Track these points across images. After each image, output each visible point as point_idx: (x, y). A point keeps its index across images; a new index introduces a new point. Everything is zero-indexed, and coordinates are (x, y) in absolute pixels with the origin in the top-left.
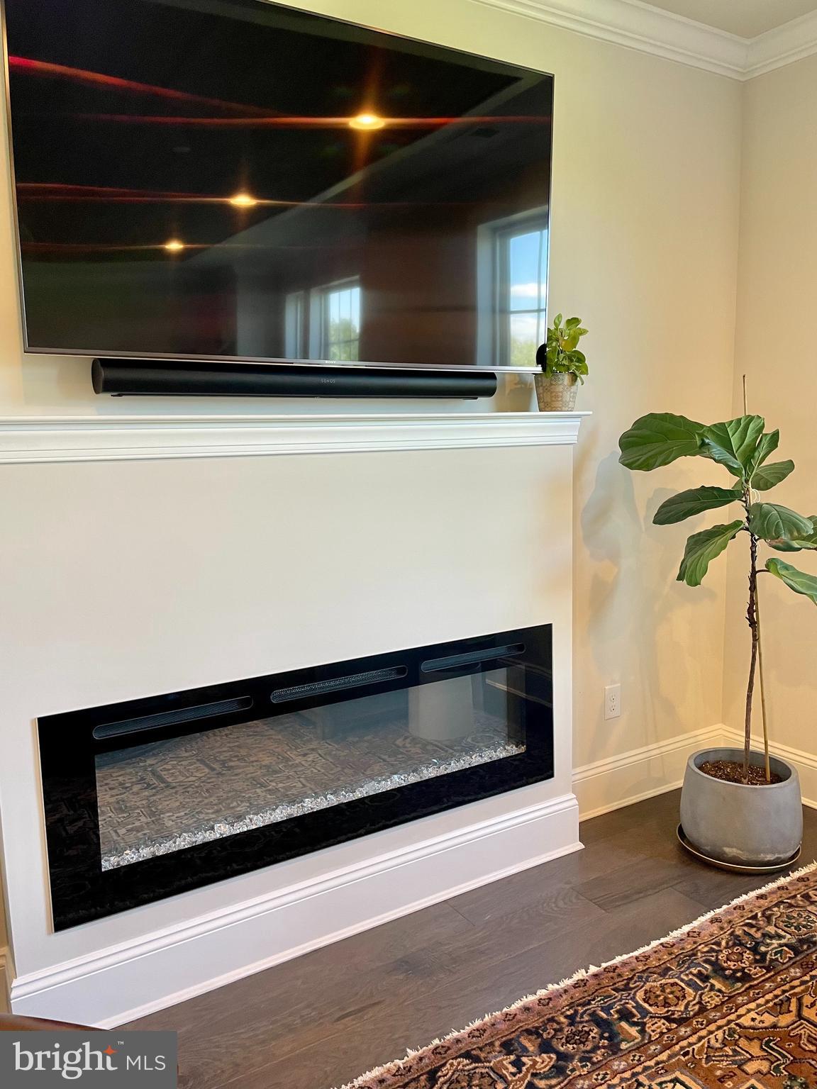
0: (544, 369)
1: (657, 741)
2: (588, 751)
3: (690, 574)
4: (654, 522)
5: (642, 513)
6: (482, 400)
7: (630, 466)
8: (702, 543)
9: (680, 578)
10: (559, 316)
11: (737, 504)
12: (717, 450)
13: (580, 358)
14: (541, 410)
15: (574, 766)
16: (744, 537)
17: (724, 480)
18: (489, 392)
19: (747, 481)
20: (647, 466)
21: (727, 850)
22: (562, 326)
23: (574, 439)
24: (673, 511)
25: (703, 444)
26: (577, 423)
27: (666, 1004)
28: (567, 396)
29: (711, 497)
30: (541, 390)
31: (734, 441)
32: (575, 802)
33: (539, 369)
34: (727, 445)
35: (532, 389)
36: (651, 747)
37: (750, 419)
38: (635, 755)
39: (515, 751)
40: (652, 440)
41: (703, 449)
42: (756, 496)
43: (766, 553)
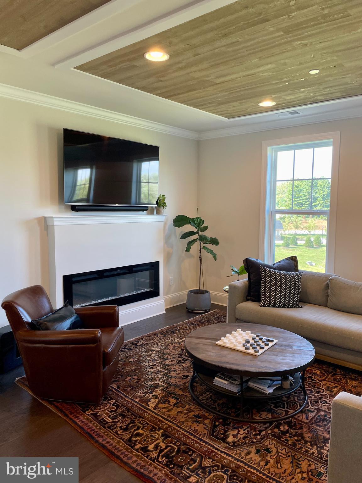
0: (158, 206)
1: (181, 291)
2: (166, 293)
3: (188, 250)
4: (181, 239)
5: (178, 237)
6: (145, 212)
7: (176, 226)
8: (191, 243)
9: (186, 251)
10: (161, 194)
11: (197, 235)
12: (192, 223)
13: (165, 203)
14: (157, 214)
15: (164, 296)
16: (198, 241)
17: (195, 230)
18: (146, 210)
19: (199, 230)
20: (179, 227)
21: (195, 308)
22: (161, 196)
23: (164, 220)
24: (185, 236)
25: (190, 222)
26: (164, 217)
27: (183, 328)
28: (162, 211)
29: (191, 233)
30: (157, 210)
31: (196, 222)
32: (164, 302)
33: (157, 206)
34: (194, 222)
35: (154, 209)
36: (180, 292)
37: (198, 218)
38: (177, 294)
39: (151, 289)
40: (180, 221)
41: (190, 223)
42: (201, 233)
43: (202, 245)
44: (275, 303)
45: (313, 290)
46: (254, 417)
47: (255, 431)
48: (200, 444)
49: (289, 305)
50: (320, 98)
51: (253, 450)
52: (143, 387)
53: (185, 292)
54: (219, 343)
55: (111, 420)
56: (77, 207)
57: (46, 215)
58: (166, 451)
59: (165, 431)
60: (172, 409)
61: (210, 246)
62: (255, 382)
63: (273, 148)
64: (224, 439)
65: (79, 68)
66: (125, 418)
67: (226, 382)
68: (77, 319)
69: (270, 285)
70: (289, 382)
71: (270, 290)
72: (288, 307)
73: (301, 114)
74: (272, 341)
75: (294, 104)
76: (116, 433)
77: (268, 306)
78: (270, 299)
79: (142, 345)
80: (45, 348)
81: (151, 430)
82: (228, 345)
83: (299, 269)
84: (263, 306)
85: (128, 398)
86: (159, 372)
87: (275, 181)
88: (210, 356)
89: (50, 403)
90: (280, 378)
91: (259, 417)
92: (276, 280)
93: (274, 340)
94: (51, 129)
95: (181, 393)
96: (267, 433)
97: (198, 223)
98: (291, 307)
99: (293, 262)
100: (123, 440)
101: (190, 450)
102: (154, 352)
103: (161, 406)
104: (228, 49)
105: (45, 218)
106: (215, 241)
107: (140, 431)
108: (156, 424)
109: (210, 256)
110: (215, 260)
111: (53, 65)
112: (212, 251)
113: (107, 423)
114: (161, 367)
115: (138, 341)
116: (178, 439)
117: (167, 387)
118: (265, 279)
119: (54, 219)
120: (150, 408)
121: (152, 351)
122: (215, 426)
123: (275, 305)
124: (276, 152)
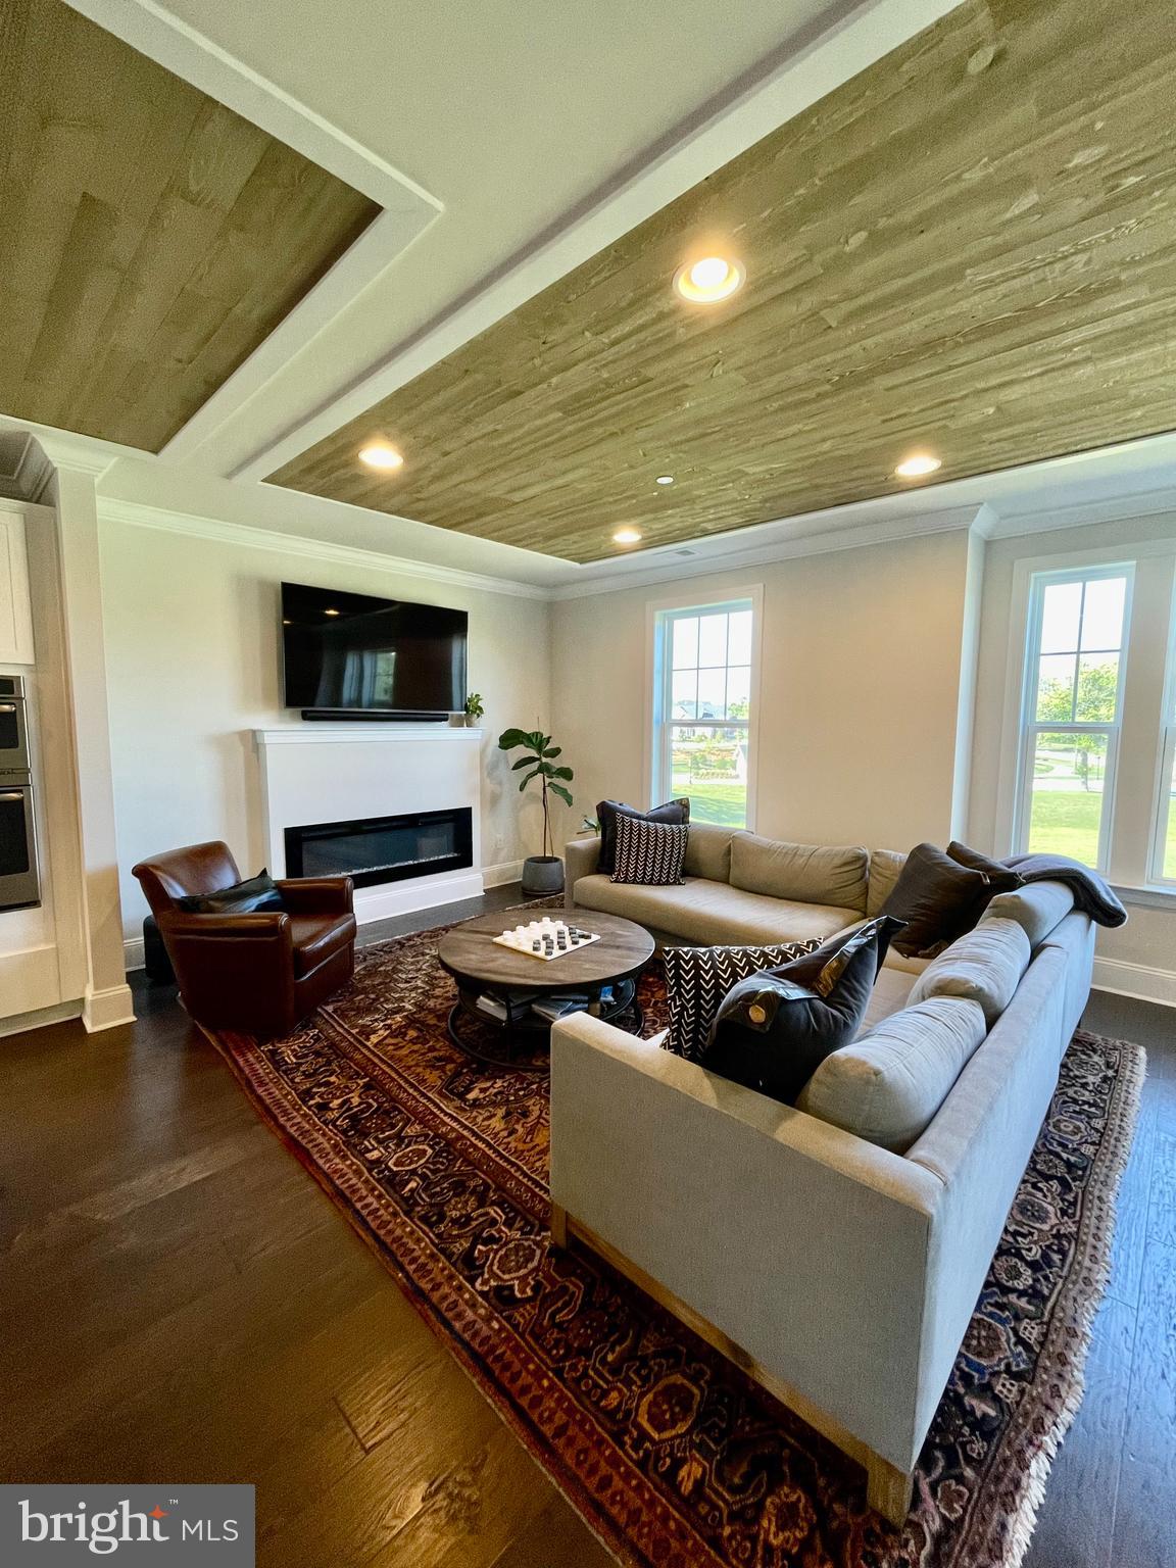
1: (520, 859)
2: (490, 863)
3: (523, 788)
4: (511, 770)
5: (507, 766)
6: (443, 723)
7: (503, 748)
8: (527, 777)
9: (519, 791)
11: (538, 762)
12: (529, 743)
13: (481, 709)
14: (468, 727)
15: (482, 867)
16: (541, 774)
17: (537, 756)
18: (446, 720)
19: (540, 755)
20: (509, 748)
22: (473, 696)
23: (481, 738)
24: (517, 765)
25: (525, 741)
26: (481, 732)
28: (477, 722)
29: (531, 760)
30: (467, 720)
31: (534, 740)
32: (481, 877)
33: (464, 713)
34: (531, 741)
35: (462, 718)
36: (517, 861)
37: (537, 733)
38: (509, 865)
39: (456, 855)
40: (510, 739)
41: (522, 743)
42: (544, 760)
43: (548, 780)
44: (635, 876)
45: (707, 854)
46: (534, 1062)
47: (522, 1083)
48: (418, 1101)
49: (660, 880)
50: (709, 526)
51: (501, 1112)
52: (377, 1010)
53: (521, 863)
54: (498, 940)
55: (295, 1061)
56: (309, 715)
57: (255, 727)
58: (356, 1109)
59: (371, 1079)
60: (404, 1046)
61: (560, 781)
62: (541, 1005)
63: (665, 615)
64: (462, 1096)
65: (270, 479)
66: (319, 1057)
67: (492, 1004)
68: (274, 898)
69: (630, 846)
70: (598, 1005)
71: (629, 854)
72: (658, 884)
73: (697, 555)
74: (588, 937)
75: (674, 537)
76: (292, 1080)
77: (624, 882)
78: (627, 870)
79: (412, 946)
80: (199, 942)
81: (351, 1078)
82: (508, 944)
83: (691, 819)
84: (616, 881)
85: (342, 1027)
86: (417, 988)
87: (668, 670)
88: (470, 960)
89: (213, 1031)
90: (586, 998)
91: (543, 1061)
92: (639, 838)
93: (593, 935)
94: (263, 584)
95: (432, 1021)
96: (538, 1088)
97: (537, 741)
98: (664, 884)
99: (681, 808)
100: (296, 1091)
101: (396, 1109)
102: (427, 957)
103: (390, 1041)
104: (491, 444)
105: (254, 732)
106: (566, 774)
107: (333, 1079)
108: (363, 1069)
109: (559, 798)
110: (570, 804)
111: (229, 476)
112: (566, 790)
113: (287, 1063)
114: (423, 982)
115: (409, 939)
116: (387, 1093)
117: (415, 1013)
118: (622, 837)
119: (266, 734)
120: (368, 1044)
121: (423, 954)
122: (461, 1074)
123: (635, 879)
124: (670, 620)
